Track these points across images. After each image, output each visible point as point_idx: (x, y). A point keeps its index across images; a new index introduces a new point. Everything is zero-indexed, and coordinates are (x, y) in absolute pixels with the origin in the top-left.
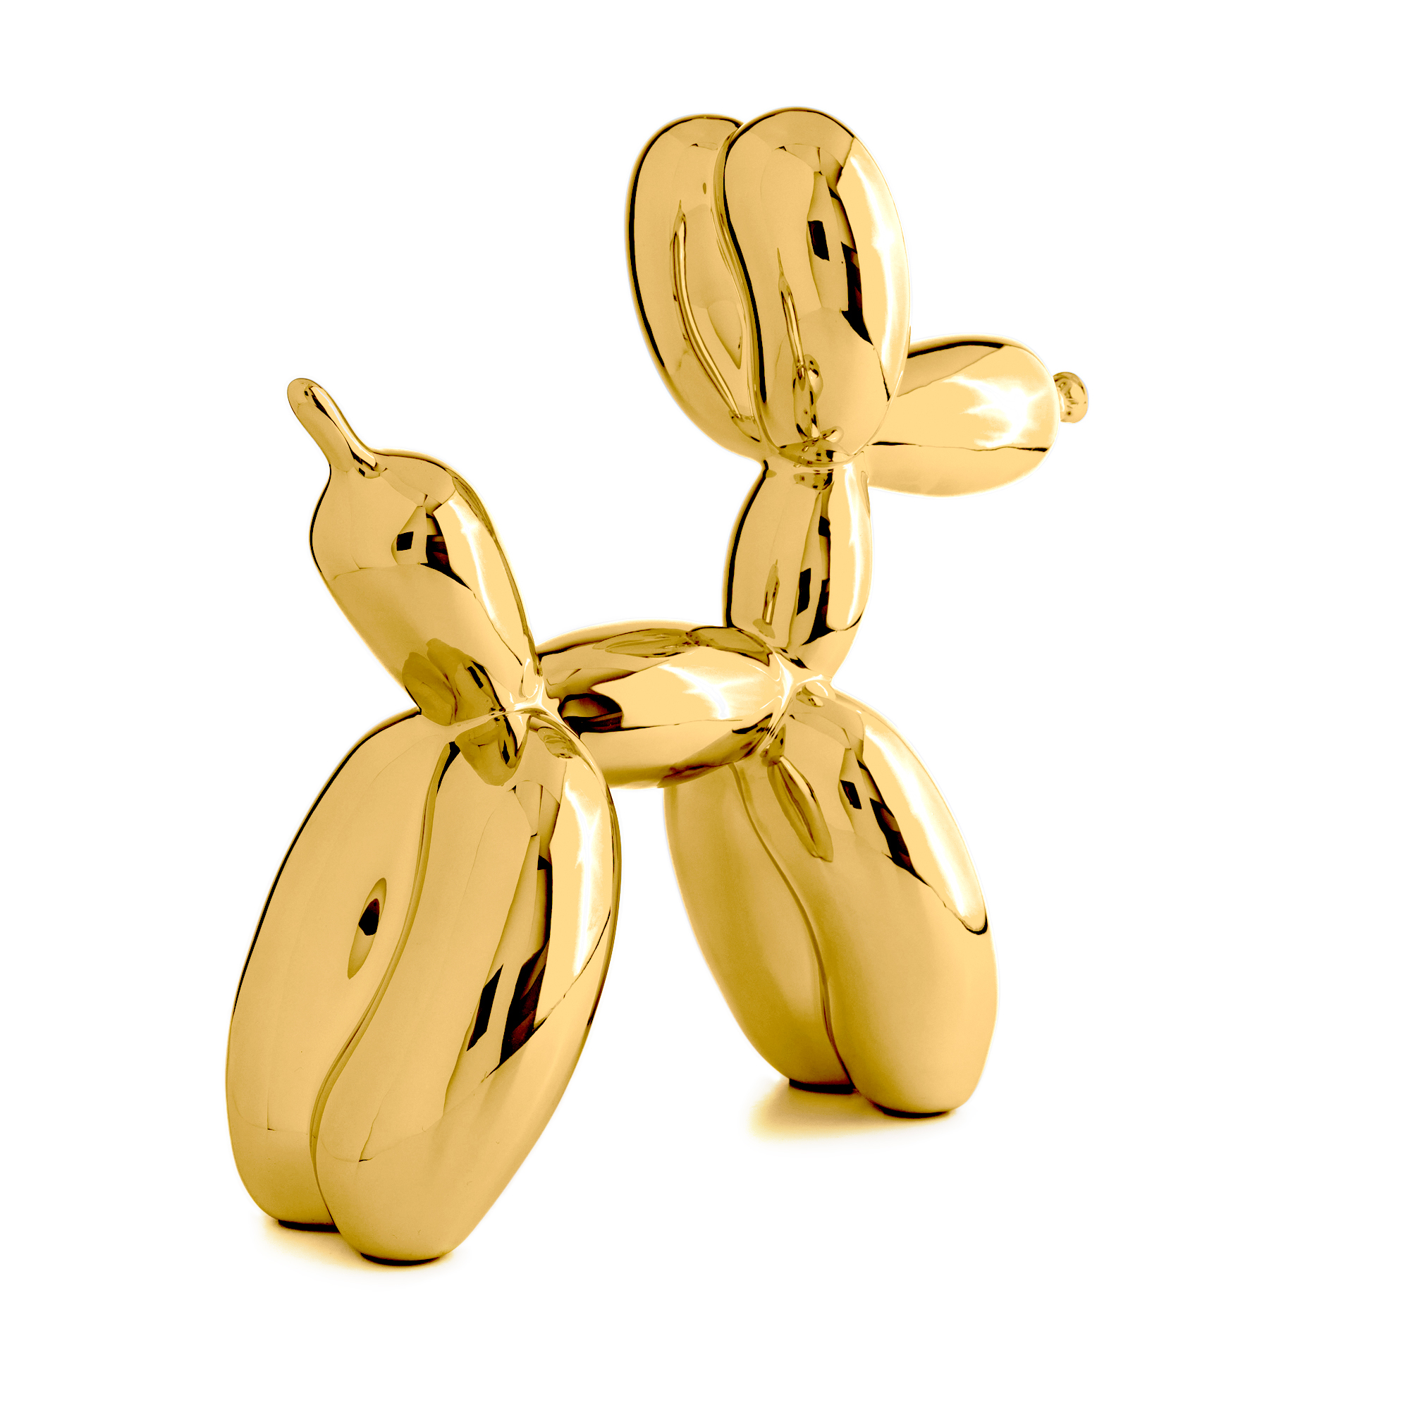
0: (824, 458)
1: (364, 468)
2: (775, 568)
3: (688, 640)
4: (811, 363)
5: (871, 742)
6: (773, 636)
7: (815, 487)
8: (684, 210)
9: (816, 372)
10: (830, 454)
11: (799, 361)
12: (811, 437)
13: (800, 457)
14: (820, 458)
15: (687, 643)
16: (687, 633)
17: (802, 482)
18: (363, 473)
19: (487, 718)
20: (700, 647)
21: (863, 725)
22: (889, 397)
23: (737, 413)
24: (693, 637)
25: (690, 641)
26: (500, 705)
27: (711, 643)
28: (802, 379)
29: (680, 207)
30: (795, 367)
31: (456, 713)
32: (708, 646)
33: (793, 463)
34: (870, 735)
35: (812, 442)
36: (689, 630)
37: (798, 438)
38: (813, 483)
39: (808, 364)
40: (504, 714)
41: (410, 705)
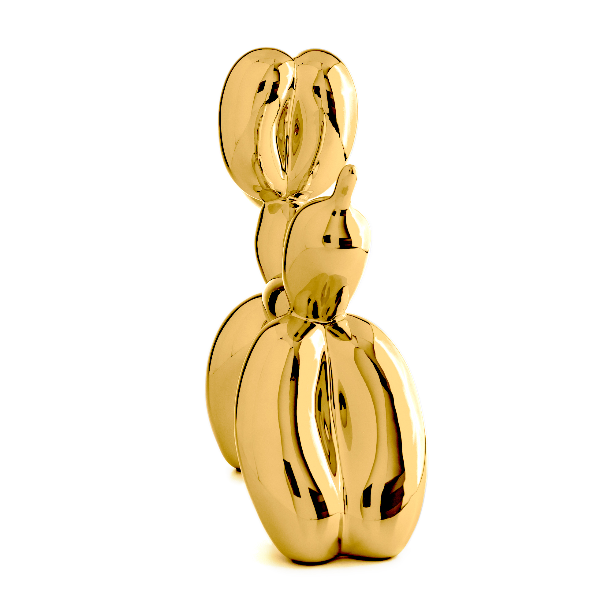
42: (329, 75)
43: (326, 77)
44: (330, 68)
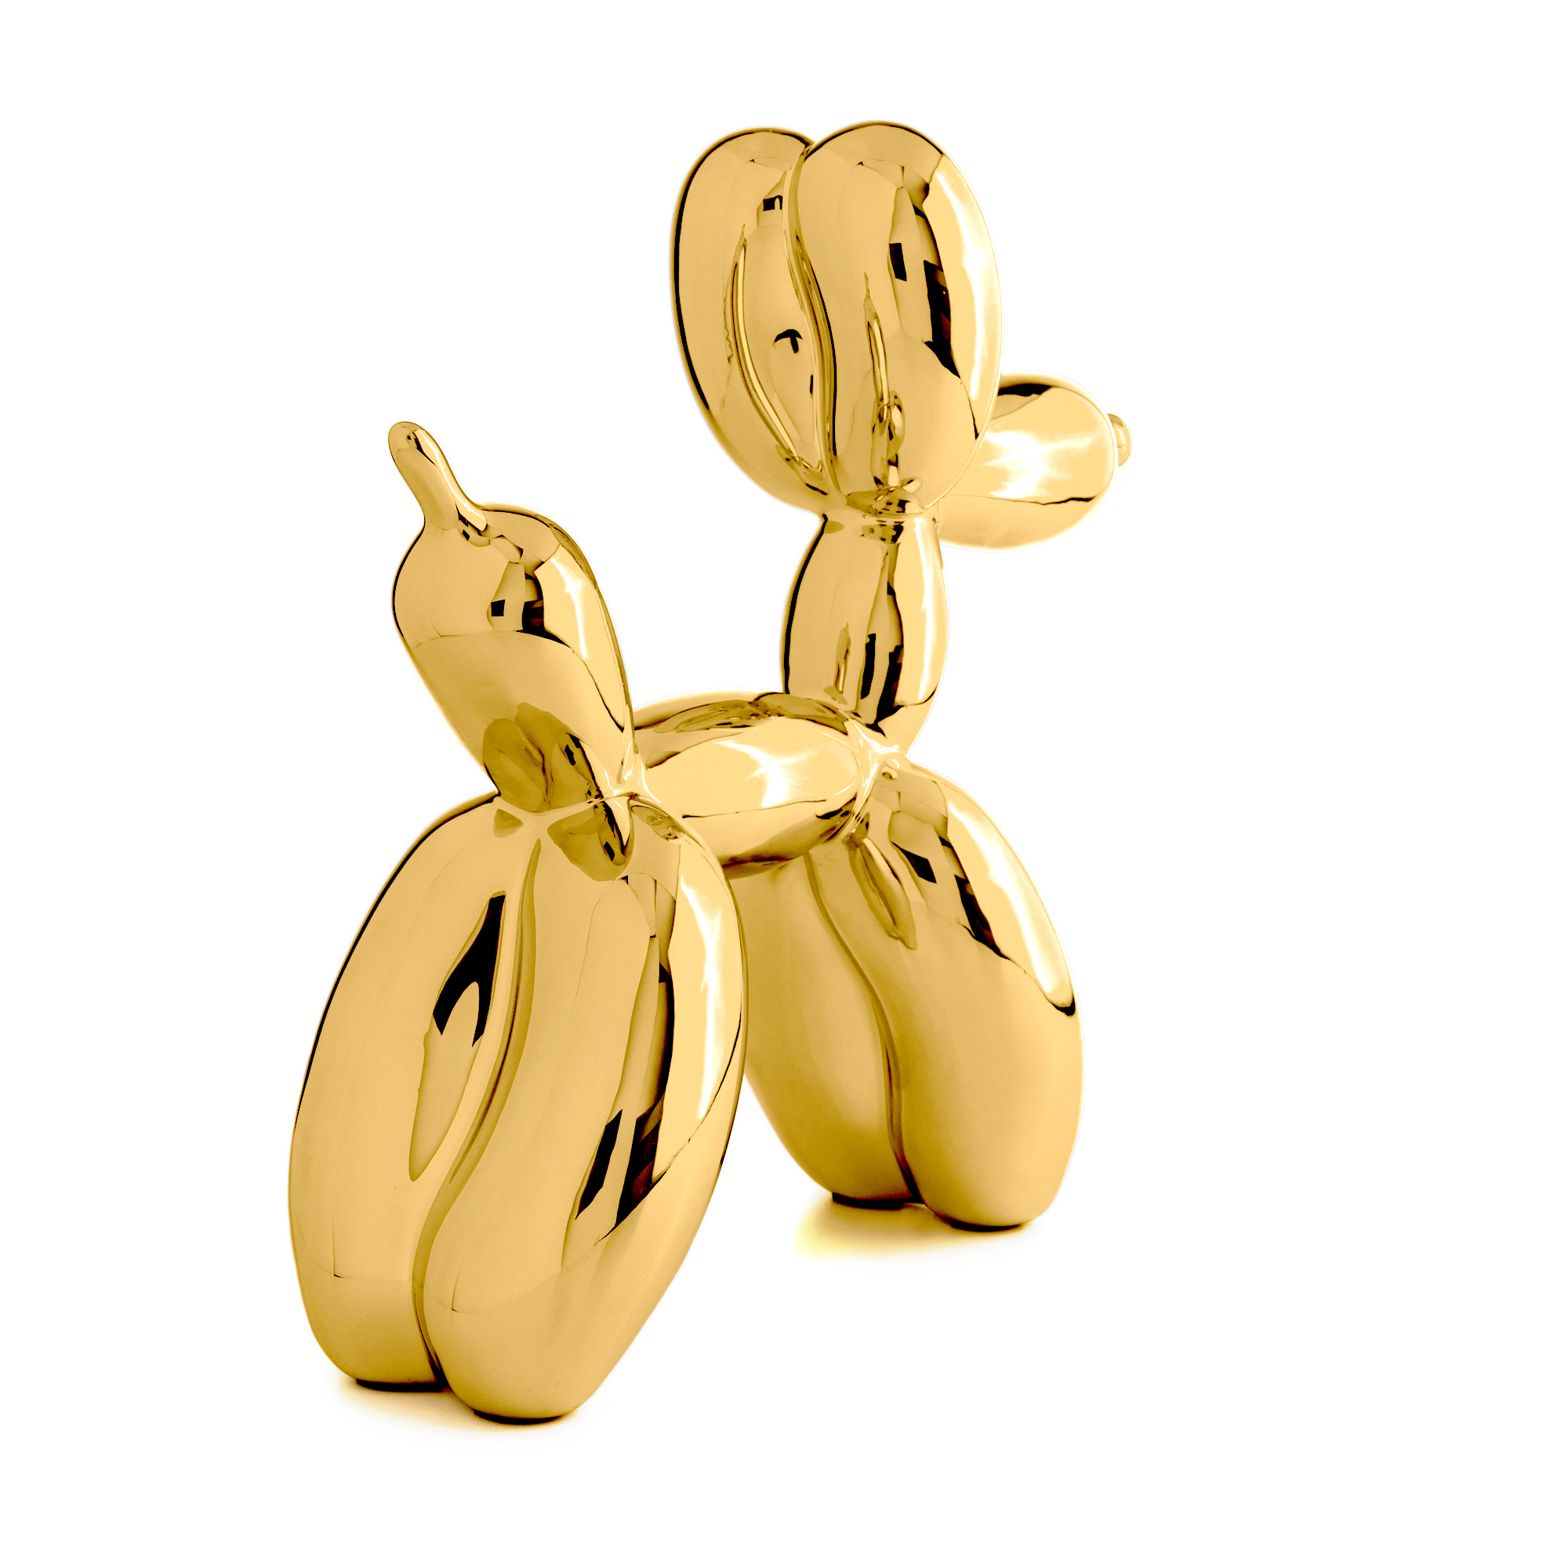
0: (894, 508)
1: (469, 530)
2: (845, 630)
3: (754, 710)
4: (896, 397)
5: (957, 820)
6: (844, 702)
7: (883, 540)
8: (746, 237)
9: (900, 408)
10: (902, 504)
11: (882, 399)
12: (887, 485)
13: (871, 506)
14: (889, 507)
15: (756, 715)
16: (750, 703)
17: (872, 535)
18: (467, 536)
19: (584, 806)
20: (772, 717)
21: (945, 800)
22: (977, 435)
23: (795, 455)
24: (758, 708)
25: (759, 712)
26: (598, 790)
27: (782, 712)
28: (883, 422)
29: (743, 233)
30: (876, 406)
31: (549, 800)
32: (780, 715)
33: (862, 513)
34: (953, 811)
35: (887, 492)
36: (751, 700)
37: (874, 486)
38: (880, 535)
39: (892, 399)
40: (602, 800)
41: (490, 788)
42: (927, 207)
43: (919, 212)
44: (928, 182)
